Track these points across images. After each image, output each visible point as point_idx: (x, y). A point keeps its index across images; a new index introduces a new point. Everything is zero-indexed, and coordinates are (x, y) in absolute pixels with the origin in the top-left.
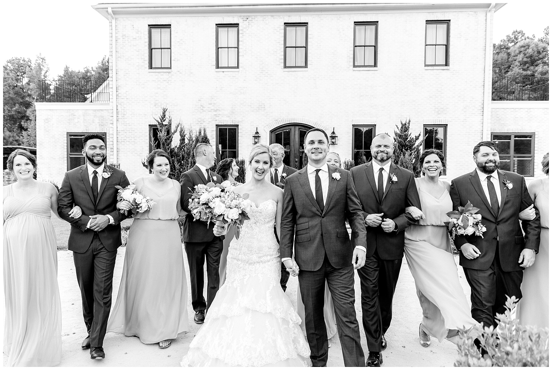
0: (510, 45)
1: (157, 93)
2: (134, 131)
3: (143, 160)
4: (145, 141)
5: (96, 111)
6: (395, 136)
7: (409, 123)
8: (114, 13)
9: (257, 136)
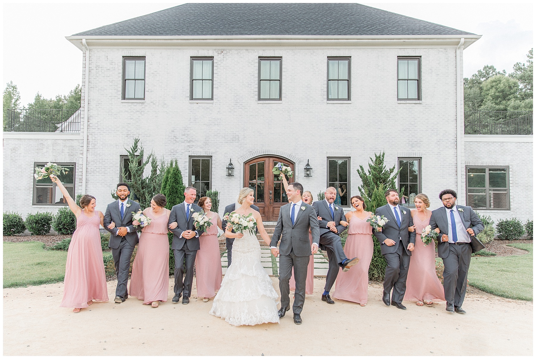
0: (482, 80)
1: (130, 124)
2: (104, 161)
3: (113, 191)
4: (115, 172)
5: (67, 141)
6: (369, 169)
7: (383, 156)
8: (88, 44)
9: (230, 168)
